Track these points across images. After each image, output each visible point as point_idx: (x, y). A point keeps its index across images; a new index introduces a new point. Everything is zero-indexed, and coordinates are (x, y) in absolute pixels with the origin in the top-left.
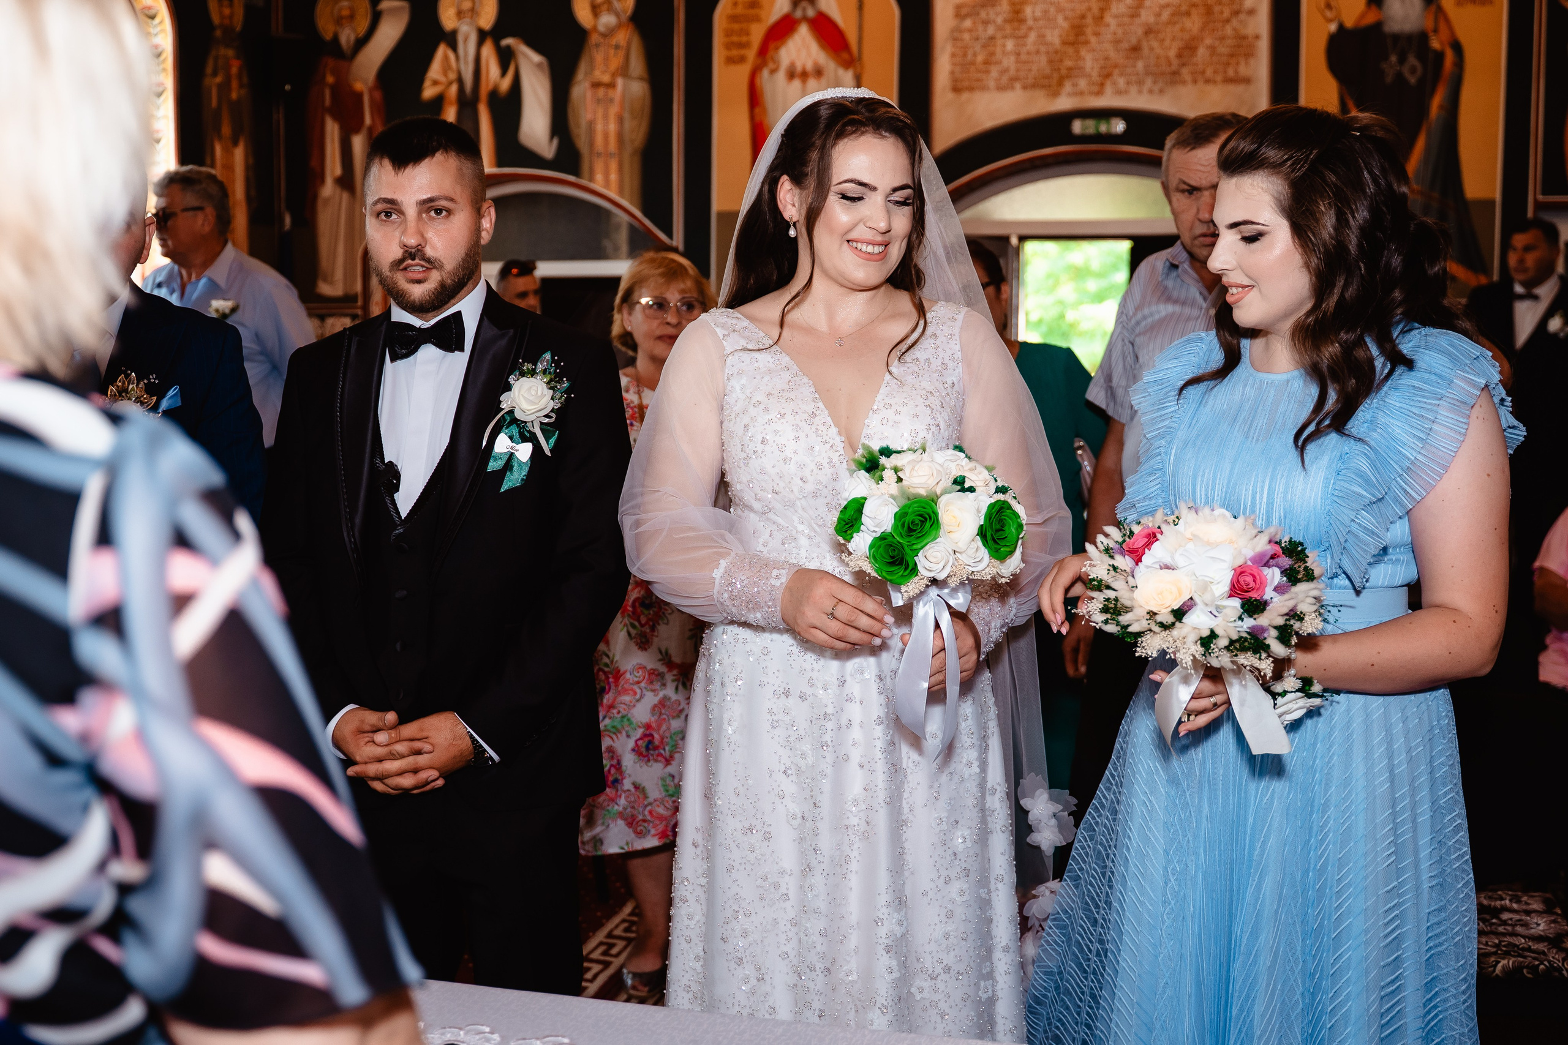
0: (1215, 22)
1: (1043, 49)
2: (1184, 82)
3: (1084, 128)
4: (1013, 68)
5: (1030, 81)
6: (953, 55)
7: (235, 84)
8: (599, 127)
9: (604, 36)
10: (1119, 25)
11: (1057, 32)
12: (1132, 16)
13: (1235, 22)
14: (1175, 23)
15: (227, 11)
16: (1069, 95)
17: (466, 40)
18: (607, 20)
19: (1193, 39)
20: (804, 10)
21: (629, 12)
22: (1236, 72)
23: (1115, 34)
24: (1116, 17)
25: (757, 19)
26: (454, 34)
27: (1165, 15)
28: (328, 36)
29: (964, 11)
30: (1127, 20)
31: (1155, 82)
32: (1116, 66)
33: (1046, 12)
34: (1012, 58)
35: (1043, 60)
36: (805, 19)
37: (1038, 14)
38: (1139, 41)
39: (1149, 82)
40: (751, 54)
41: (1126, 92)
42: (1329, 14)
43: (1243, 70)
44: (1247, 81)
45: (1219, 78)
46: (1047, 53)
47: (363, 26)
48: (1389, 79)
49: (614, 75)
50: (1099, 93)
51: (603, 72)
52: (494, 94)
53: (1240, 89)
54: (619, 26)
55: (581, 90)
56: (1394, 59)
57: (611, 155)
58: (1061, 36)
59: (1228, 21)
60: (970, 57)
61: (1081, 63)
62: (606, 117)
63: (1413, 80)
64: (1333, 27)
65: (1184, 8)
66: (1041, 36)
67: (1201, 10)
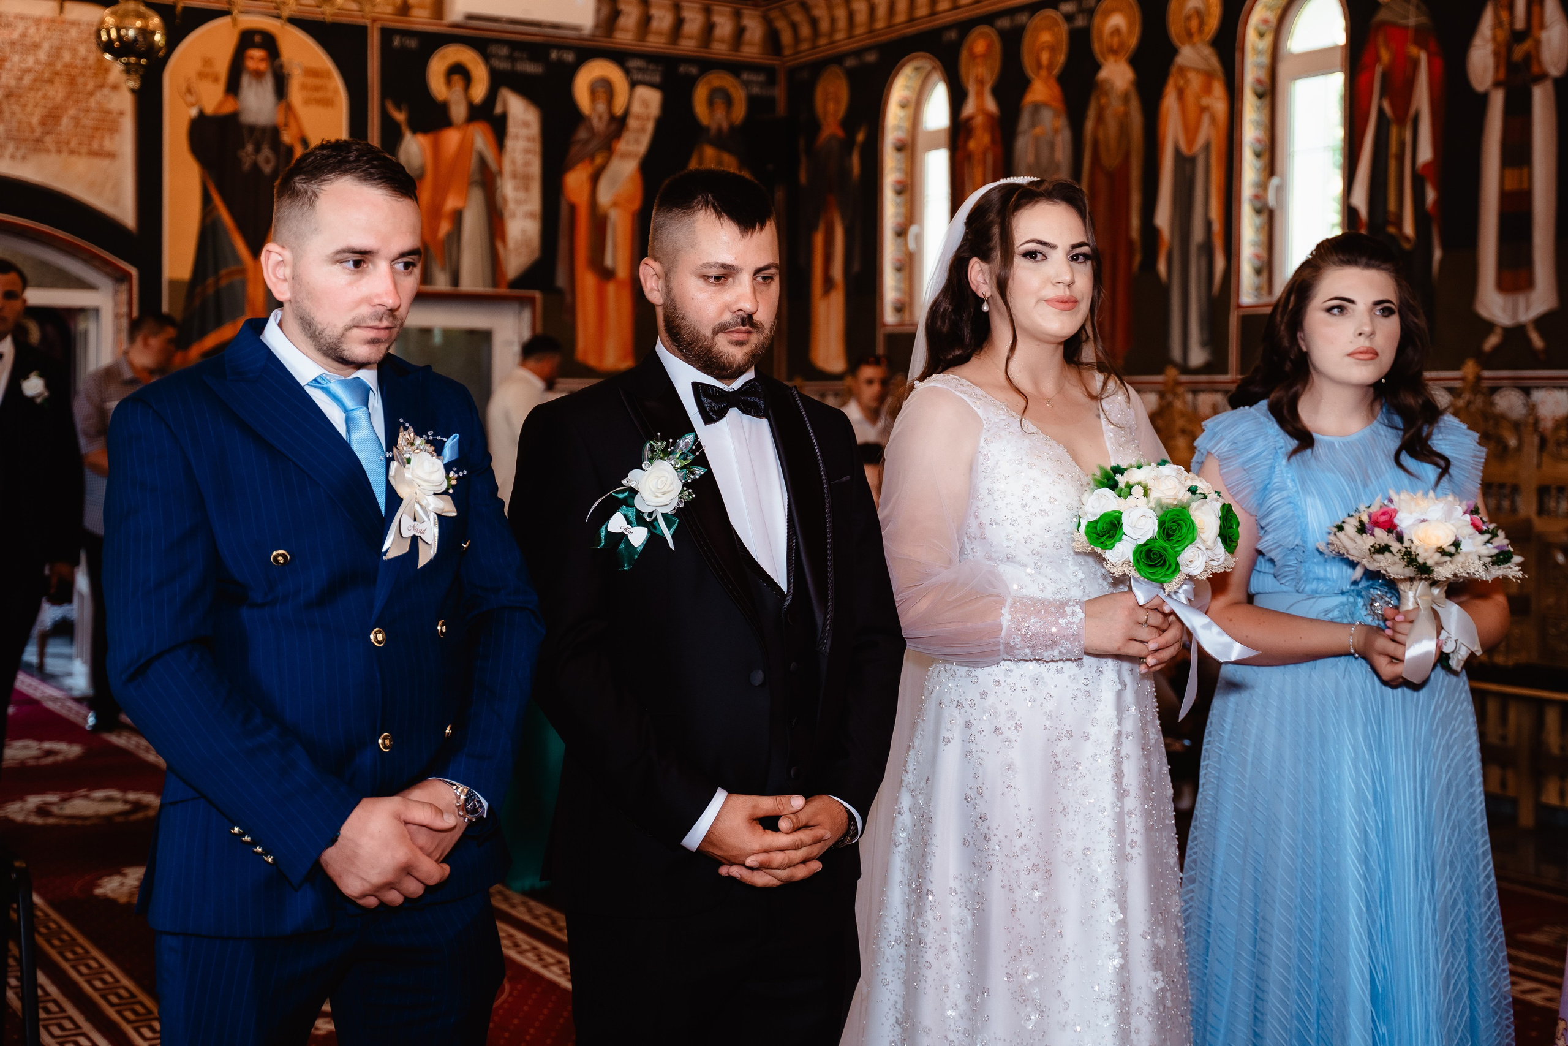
0: (79, 93)
2: (48, 151)
13: (98, 96)
14: (38, 90)
19: (57, 108)
22: (101, 145)
27: (27, 80)
31: (17, 148)
39: (10, 148)
42: (190, 99)
43: (108, 145)
44: (111, 155)
45: (84, 150)
48: (247, 166)
53: (105, 163)
56: (250, 148)
59: (91, 94)
63: (267, 169)
64: (194, 112)
65: (46, 75)
67: (65, 79)
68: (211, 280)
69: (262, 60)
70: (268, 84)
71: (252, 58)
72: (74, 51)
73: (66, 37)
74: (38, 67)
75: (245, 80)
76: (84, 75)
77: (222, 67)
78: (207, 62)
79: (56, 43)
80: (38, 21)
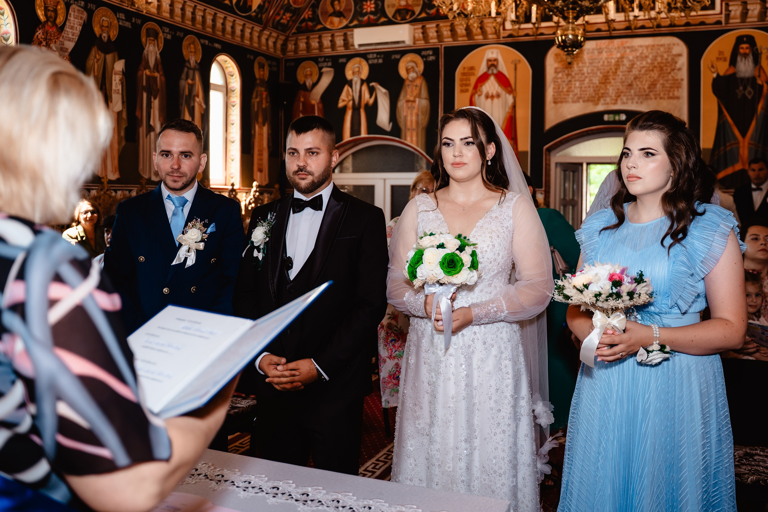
0: (664, 74)
1: (591, 85)
2: (651, 99)
3: (609, 118)
4: (579, 94)
5: (586, 99)
6: (554, 88)
7: (264, 102)
8: (409, 118)
9: (411, 81)
10: (623, 75)
11: (597, 79)
12: (629, 72)
13: (672, 74)
14: (647, 74)
15: (262, 73)
16: (602, 104)
17: (356, 84)
18: (412, 75)
19: (655, 81)
20: (492, 70)
21: (421, 72)
22: (673, 94)
23: (622, 79)
24: (622, 72)
25: (473, 74)
26: (351, 81)
27: (643, 71)
28: (302, 82)
29: (559, 70)
30: (627, 73)
31: (639, 99)
32: (622, 92)
33: (592, 70)
34: (579, 90)
35: (592, 90)
36: (493, 74)
37: (589, 71)
38: (632, 82)
39: (636, 99)
40: (471, 88)
41: (627, 103)
42: (713, 70)
43: (676, 93)
44: (678, 98)
45: (666, 97)
46: (593, 87)
47: (315, 78)
48: (739, 97)
49: (415, 97)
50: (615, 103)
51: (411, 96)
52: (367, 105)
53: (675, 101)
54: (417, 77)
55: (401, 103)
56: (741, 88)
57: (413, 130)
58: (599, 80)
59: (670, 73)
60: (561, 89)
61: (607, 91)
62: (411, 114)
63: (750, 97)
64: (715, 75)
65: (651, 68)
66: (591, 80)
67: (658, 69)
68: (722, 148)
69: (747, 48)
70: (750, 59)
71: (742, 48)
72: (662, 57)
73: (659, 51)
74: (648, 65)
75: (739, 58)
76: (666, 66)
77: (728, 54)
78: (721, 53)
79: (655, 54)
80: (647, 47)
